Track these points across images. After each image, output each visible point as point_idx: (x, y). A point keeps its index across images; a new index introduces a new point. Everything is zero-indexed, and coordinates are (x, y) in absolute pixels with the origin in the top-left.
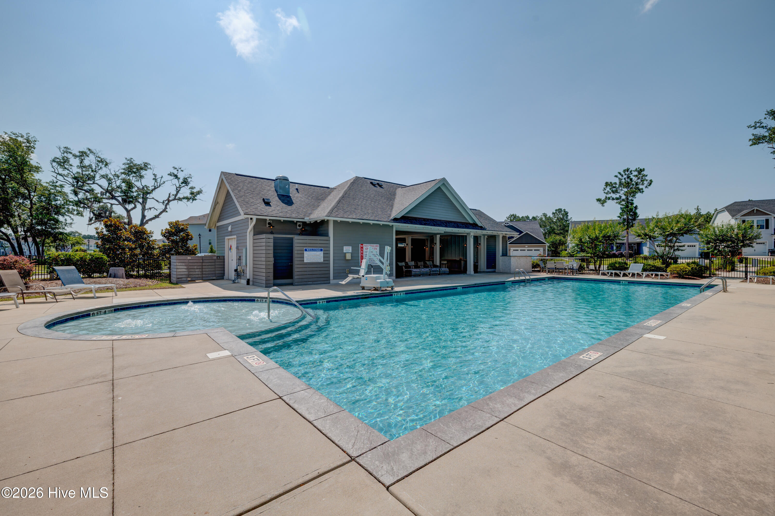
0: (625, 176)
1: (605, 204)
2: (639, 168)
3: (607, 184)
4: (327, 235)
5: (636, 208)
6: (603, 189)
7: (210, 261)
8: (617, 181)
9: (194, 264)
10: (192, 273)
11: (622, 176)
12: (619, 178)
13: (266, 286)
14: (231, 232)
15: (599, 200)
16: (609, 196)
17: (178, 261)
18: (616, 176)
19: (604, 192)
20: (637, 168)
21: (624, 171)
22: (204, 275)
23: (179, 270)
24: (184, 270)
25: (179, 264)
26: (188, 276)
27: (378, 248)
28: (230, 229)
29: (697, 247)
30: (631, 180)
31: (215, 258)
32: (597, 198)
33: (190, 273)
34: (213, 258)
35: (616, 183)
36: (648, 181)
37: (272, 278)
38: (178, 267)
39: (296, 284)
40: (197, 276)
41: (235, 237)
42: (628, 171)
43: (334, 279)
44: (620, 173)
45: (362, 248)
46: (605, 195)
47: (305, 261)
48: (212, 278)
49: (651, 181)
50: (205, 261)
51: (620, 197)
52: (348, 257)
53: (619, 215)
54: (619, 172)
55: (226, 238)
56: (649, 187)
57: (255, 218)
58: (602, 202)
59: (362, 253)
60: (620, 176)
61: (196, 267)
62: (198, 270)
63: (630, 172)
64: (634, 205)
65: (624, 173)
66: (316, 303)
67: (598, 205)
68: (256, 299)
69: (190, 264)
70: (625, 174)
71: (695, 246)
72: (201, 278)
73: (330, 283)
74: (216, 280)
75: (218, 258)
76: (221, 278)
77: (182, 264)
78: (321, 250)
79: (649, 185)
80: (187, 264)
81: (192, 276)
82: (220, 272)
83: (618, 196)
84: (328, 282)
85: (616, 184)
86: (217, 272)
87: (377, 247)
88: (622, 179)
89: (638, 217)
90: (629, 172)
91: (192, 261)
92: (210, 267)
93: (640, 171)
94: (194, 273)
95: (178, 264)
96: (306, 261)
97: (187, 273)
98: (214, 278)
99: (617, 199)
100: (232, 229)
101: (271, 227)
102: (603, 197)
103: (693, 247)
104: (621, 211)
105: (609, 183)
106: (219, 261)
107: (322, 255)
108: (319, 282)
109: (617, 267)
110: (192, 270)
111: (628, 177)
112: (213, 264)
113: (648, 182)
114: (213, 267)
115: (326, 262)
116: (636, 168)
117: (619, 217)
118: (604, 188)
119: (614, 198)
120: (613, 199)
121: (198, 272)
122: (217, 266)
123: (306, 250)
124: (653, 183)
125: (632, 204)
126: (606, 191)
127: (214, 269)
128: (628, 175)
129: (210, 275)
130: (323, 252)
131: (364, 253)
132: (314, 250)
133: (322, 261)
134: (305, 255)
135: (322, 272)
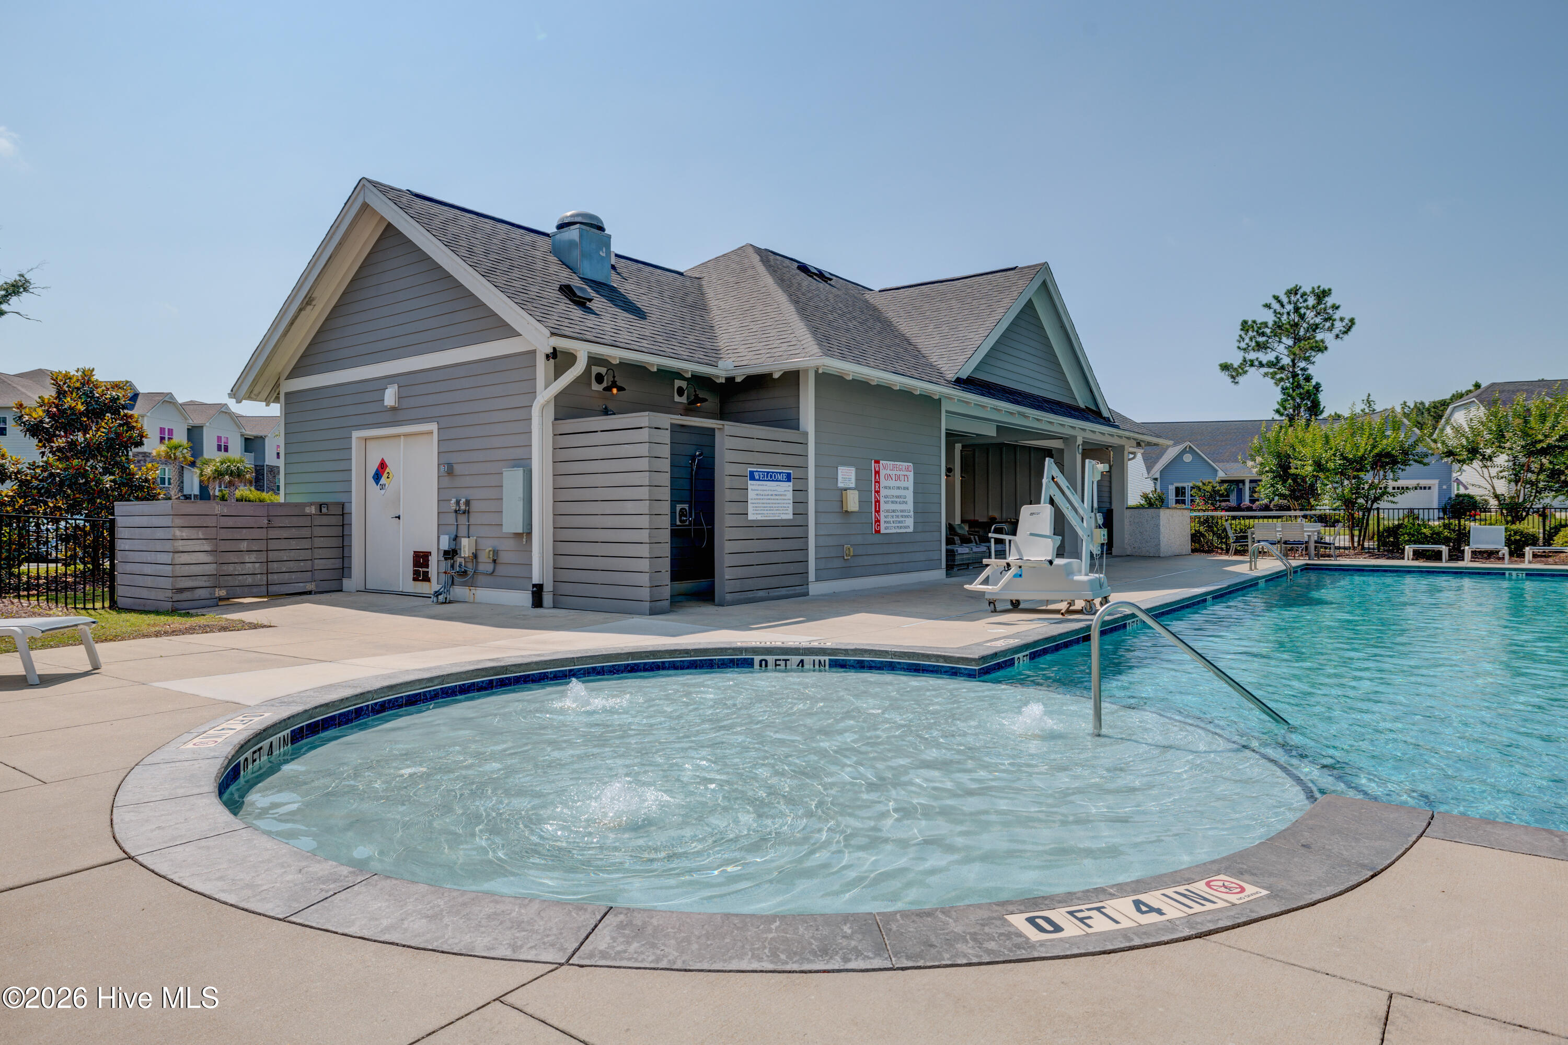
0: (1290, 307)
1: (1240, 379)
2: (1319, 287)
3: (1245, 326)
4: (791, 422)
5: (1317, 387)
6: (1238, 338)
7: (295, 521)
8: (1270, 318)
9: (237, 534)
10: (230, 569)
11: (1283, 306)
12: (1275, 311)
13: (651, 609)
14: (393, 409)
15: (1225, 367)
16: (1252, 355)
17: (179, 521)
18: (1268, 306)
19: (1239, 348)
20: (1316, 286)
21: (1289, 293)
22: (274, 578)
23: (185, 558)
24: (203, 557)
25: (185, 533)
26: (218, 579)
27: (911, 475)
28: (390, 397)
29: (1435, 490)
30: (1302, 317)
31: (313, 510)
32: (1223, 362)
33: (225, 567)
34: (308, 510)
35: (1265, 324)
36: (1346, 321)
37: (666, 577)
38: (180, 545)
39: (729, 597)
40: (249, 580)
41: (433, 427)
42: (1296, 294)
43: (818, 579)
44: (1276, 298)
45: (876, 473)
46: (1242, 353)
47: (751, 517)
48: (300, 587)
49: (1352, 321)
50: (277, 522)
51: (1278, 359)
52: (853, 502)
53: (1277, 406)
54: (1277, 294)
55: (356, 434)
56: (1346, 337)
57: (583, 351)
58: (1233, 372)
59: (878, 492)
60: (1276, 306)
61: (244, 546)
62: (252, 557)
63: (1302, 297)
64: (1314, 382)
65: (1289, 297)
66: (1013, 662)
67: (1225, 377)
68: (757, 659)
69: (224, 534)
70: (1290, 302)
71: (1430, 488)
72: (264, 589)
73: (806, 594)
74: (316, 593)
75: (324, 510)
76: (334, 584)
77: (192, 533)
78: (789, 478)
79: (1346, 333)
80: (212, 533)
81: (231, 581)
82: (330, 564)
83: (1271, 356)
84: (799, 590)
85: (1267, 327)
86: (319, 564)
87: (908, 473)
88: (1281, 314)
89: (1322, 412)
90: (1298, 296)
91: (230, 522)
92: (293, 544)
93: (1322, 295)
94: (239, 569)
95: (178, 533)
96: (753, 515)
97: (211, 569)
98: (310, 587)
99: (1270, 364)
100: (400, 398)
101: (615, 391)
102: (1236, 359)
103: (1427, 491)
104: (1282, 396)
105: (1250, 323)
106: (325, 520)
107: (790, 495)
108: (783, 592)
109: (1426, 536)
110: (233, 558)
111: (1297, 310)
112: (306, 532)
113: (1344, 324)
114: (306, 544)
115: (800, 522)
116: (1313, 288)
117: (1278, 411)
118: (1240, 336)
119: (1264, 362)
120: (1261, 365)
121: (251, 563)
122: (318, 542)
123: (752, 478)
124: (1354, 329)
125: (1308, 379)
126: (1243, 345)
127: (307, 554)
128: (1295, 304)
129: (293, 576)
130: (791, 484)
131: (883, 492)
132: (770, 477)
133: (790, 517)
134: (751, 495)
135: (790, 556)
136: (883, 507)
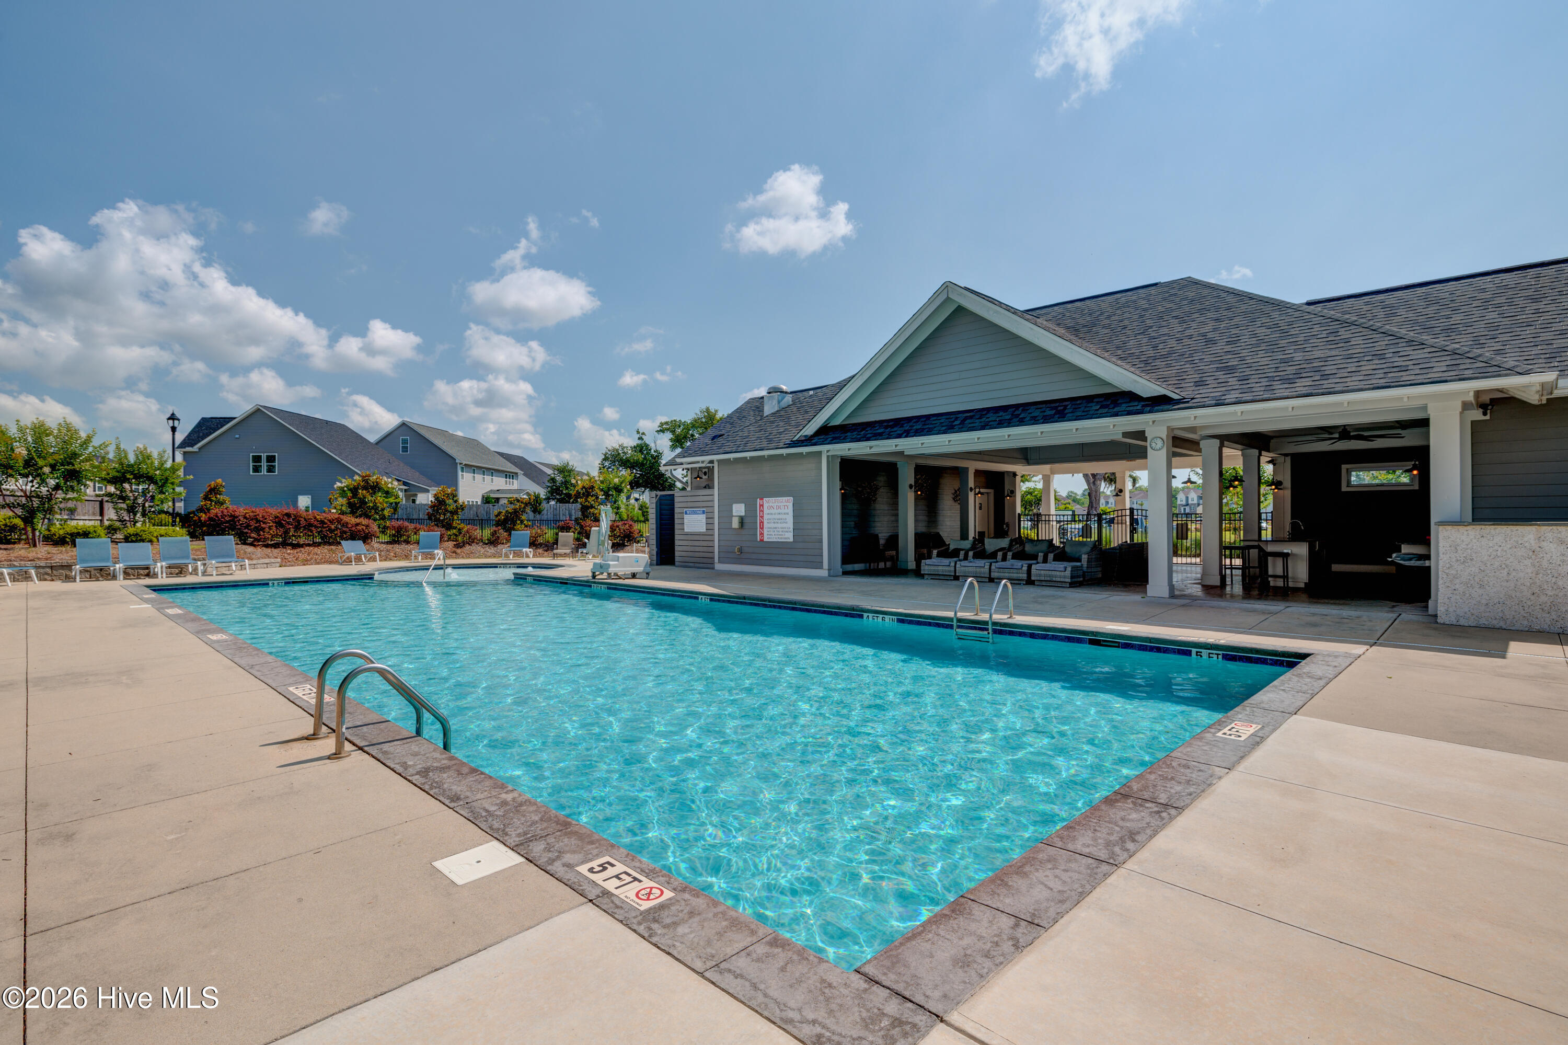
27: (791, 505)
43: (720, 562)
45: (762, 506)
47: (686, 530)
59: (762, 517)
66: (697, 598)
73: (714, 568)
78: (704, 512)
84: (709, 566)
87: (788, 504)
96: (690, 530)
107: (704, 521)
108: (701, 565)
115: (710, 532)
123: (686, 513)
130: (707, 514)
131: (766, 517)
132: (694, 513)
133: (705, 530)
134: (685, 521)
135: (705, 549)
136: (766, 525)
